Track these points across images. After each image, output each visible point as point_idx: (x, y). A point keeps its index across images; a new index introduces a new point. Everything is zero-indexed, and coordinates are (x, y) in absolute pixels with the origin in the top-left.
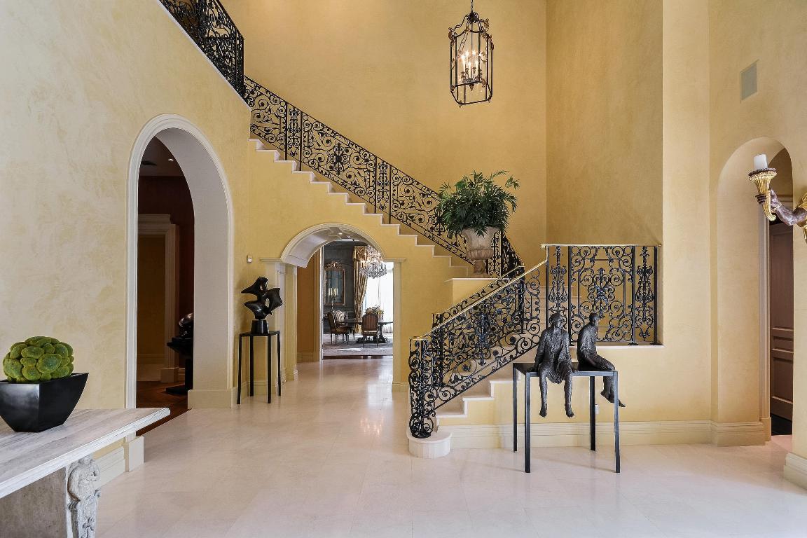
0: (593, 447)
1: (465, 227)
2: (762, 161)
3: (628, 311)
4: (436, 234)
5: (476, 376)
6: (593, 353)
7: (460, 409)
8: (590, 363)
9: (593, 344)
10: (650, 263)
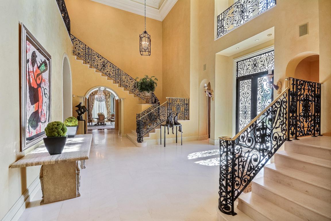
0: (177, 142)
1: (145, 90)
2: (206, 85)
3: (183, 113)
4: (134, 91)
5: (152, 128)
6: (177, 122)
7: (148, 136)
8: (176, 124)
9: (177, 120)
10: (188, 102)
